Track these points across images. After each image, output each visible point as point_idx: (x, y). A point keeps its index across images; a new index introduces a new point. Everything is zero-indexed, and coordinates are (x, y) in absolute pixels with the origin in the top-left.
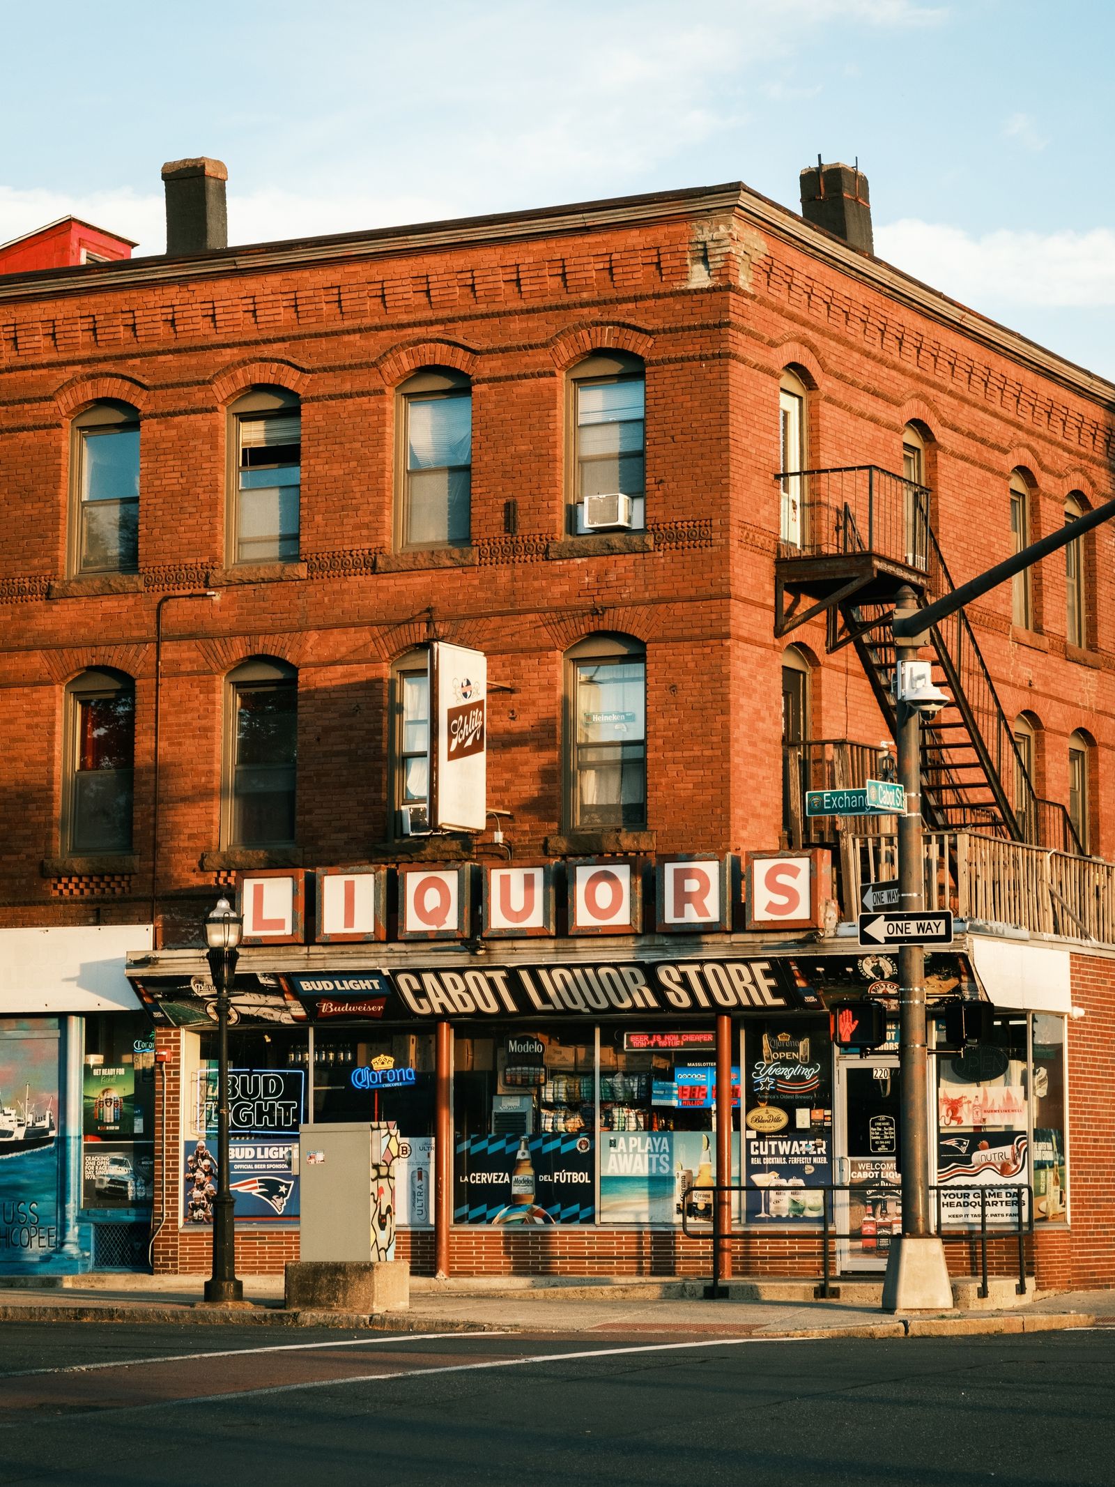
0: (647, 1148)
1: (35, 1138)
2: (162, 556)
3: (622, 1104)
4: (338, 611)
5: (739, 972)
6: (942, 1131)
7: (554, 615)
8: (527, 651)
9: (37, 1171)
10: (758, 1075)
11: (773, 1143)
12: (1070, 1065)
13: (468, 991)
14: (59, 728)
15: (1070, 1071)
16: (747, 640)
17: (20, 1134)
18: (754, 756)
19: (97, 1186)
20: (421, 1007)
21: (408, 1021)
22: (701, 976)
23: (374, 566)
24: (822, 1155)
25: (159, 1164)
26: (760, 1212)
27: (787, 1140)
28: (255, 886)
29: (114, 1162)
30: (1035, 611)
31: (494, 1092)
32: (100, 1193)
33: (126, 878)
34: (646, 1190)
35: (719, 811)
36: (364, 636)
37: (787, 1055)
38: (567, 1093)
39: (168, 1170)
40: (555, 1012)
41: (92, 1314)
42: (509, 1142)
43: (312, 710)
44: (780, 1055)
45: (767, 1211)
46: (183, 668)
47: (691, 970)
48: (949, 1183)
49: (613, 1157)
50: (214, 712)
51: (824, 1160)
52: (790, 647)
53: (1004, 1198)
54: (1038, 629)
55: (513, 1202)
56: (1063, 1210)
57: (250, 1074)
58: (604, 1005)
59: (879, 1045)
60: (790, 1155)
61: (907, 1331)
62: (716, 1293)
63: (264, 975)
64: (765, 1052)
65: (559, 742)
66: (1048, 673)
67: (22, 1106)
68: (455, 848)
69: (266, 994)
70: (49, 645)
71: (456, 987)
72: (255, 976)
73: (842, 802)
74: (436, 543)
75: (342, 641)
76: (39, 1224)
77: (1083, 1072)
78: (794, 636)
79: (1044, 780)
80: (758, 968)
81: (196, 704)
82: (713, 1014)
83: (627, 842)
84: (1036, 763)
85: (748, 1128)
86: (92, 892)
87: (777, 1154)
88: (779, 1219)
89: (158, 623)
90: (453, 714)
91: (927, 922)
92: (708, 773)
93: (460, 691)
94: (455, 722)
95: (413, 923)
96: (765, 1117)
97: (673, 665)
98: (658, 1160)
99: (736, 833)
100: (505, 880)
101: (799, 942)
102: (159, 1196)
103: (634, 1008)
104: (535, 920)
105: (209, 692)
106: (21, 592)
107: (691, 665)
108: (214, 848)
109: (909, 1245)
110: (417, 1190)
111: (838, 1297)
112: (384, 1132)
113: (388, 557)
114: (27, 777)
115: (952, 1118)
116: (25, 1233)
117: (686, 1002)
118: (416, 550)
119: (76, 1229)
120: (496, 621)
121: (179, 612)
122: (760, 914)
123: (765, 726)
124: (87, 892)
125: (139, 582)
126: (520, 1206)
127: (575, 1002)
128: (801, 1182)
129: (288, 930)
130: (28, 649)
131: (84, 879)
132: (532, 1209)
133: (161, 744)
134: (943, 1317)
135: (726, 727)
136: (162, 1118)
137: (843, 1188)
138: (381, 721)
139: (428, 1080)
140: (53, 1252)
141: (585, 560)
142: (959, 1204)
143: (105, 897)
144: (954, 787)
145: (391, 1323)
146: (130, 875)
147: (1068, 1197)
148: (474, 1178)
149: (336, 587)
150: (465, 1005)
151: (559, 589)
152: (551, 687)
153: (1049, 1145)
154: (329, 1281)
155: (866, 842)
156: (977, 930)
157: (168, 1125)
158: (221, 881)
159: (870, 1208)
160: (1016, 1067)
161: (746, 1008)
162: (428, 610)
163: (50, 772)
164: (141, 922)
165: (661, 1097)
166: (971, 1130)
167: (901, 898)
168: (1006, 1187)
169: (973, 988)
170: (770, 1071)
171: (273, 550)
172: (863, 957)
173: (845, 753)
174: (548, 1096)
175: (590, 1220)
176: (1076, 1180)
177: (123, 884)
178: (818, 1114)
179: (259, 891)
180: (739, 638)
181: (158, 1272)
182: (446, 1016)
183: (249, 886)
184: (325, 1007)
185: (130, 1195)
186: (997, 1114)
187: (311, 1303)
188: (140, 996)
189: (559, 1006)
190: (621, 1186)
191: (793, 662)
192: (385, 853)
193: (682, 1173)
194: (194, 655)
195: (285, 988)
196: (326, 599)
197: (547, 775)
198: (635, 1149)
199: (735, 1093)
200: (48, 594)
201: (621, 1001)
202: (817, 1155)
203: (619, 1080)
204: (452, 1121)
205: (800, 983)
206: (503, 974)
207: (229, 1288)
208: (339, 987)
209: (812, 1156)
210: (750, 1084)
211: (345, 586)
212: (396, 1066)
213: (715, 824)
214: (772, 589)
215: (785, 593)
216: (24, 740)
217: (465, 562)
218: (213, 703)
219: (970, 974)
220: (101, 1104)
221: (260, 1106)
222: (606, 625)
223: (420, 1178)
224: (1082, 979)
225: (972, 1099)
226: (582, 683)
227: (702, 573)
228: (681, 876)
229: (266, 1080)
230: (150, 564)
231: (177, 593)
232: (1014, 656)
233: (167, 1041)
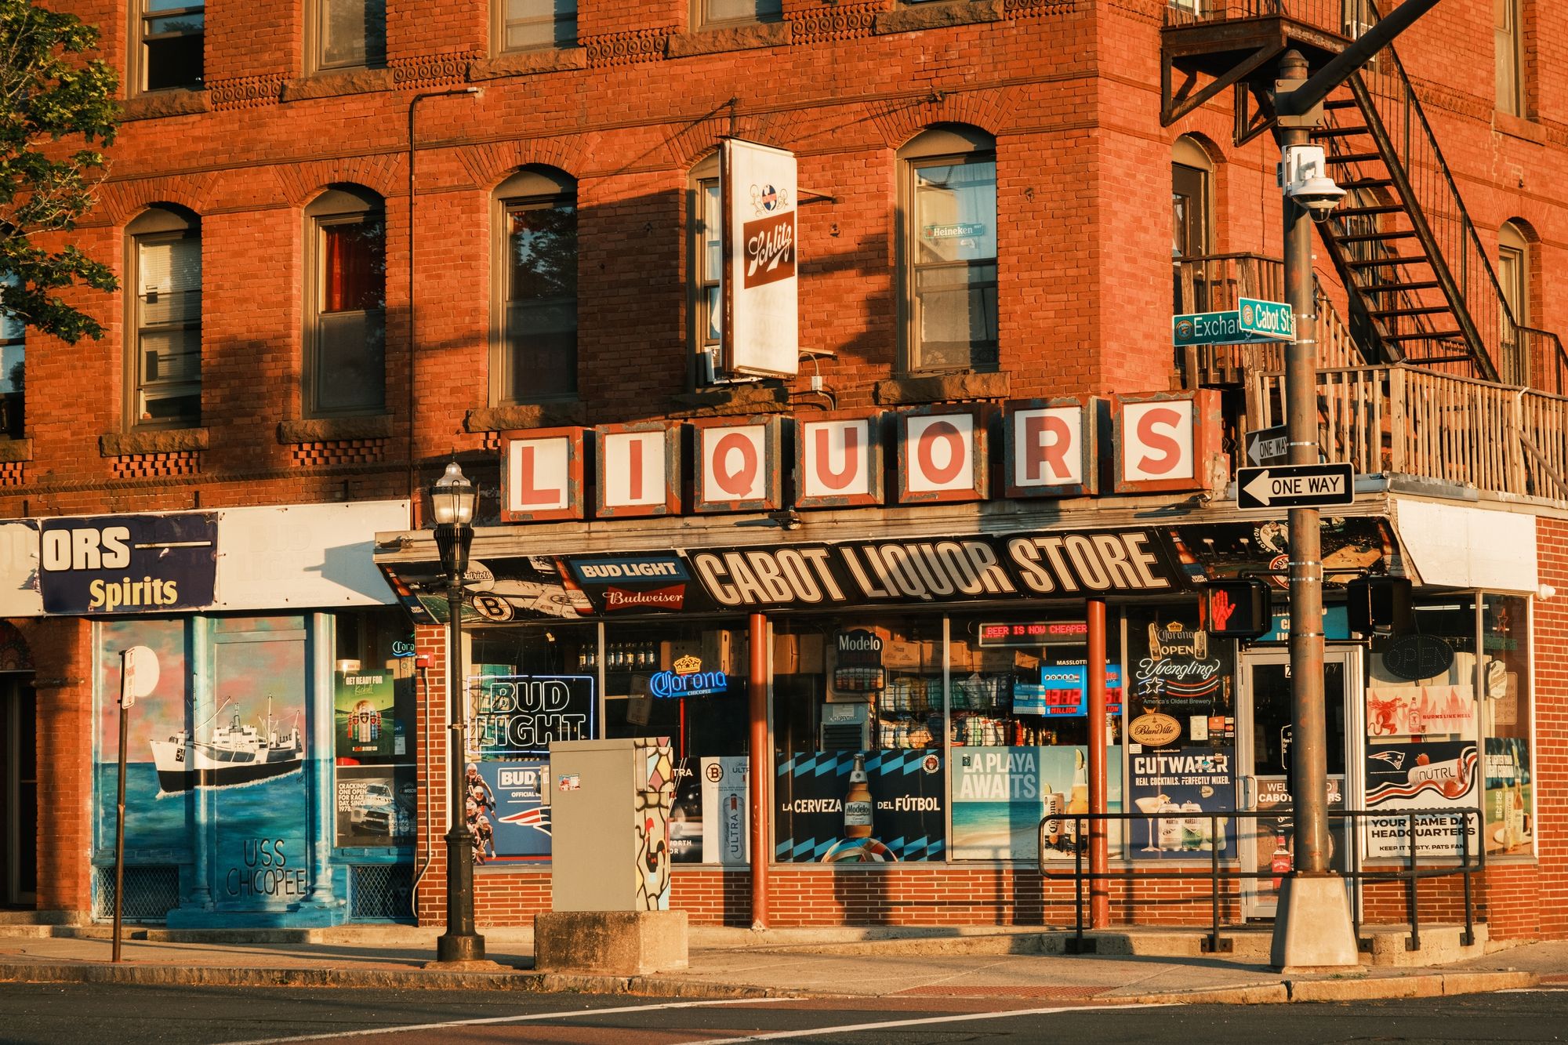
0: (1008, 767)
1: (280, 763)
2: (414, 45)
3: (979, 713)
4: (624, 107)
5: (1109, 546)
6: (1373, 742)
7: (883, 103)
8: (851, 151)
9: (284, 801)
10: (1143, 675)
11: (1162, 760)
12: (1537, 657)
13: (783, 575)
14: (298, 260)
15: (1537, 665)
16: (1121, 130)
17: (262, 757)
18: (1133, 276)
19: (353, 819)
20: (728, 595)
21: (714, 614)
22: (1063, 551)
23: (666, 51)
24: (1222, 774)
25: (422, 792)
26: (1147, 845)
27: (1179, 755)
28: (524, 449)
29: (373, 790)
30: (1528, 93)
31: (822, 699)
32: (357, 829)
33: (379, 442)
34: (1007, 819)
35: (1086, 345)
36: (656, 136)
37: (1179, 649)
38: (912, 700)
39: (433, 799)
40: (889, 600)
41: (301, 977)
42: (841, 761)
43: (595, 230)
44: (1171, 650)
45: (1156, 845)
46: (441, 183)
47: (1051, 545)
48: (1380, 807)
49: (967, 778)
50: (478, 235)
51: (1225, 780)
52: (1184, 138)
53: (1449, 826)
54: (1533, 117)
55: (845, 834)
56: (1528, 839)
57: (529, 681)
58: (948, 590)
59: (1261, 634)
60: (1183, 774)
61: (1290, 995)
62: (1080, 946)
63: (538, 559)
64: (1151, 647)
65: (891, 263)
66: (1546, 171)
67: (264, 723)
68: (767, 398)
69: (542, 583)
70: (285, 159)
71: (768, 571)
72: (526, 559)
73: (1217, 328)
74: (742, 19)
75: (629, 145)
76: (285, 866)
77: (1556, 667)
78: (1188, 123)
79: (1540, 304)
80: (1132, 540)
81: (457, 226)
82: (1082, 600)
83: (976, 386)
84: (1531, 283)
85: (1131, 741)
86: (339, 461)
87: (1168, 773)
88: (1170, 854)
89: (411, 127)
90: (751, 229)
91: (1321, 477)
92: (1073, 297)
93: (760, 202)
94: (754, 239)
95: (712, 492)
96: (1153, 727)
97: (1029, 163)
98: (1021, 781)
99: (1109, 371)
100: (822, 436)
101: (1179, 506)
102: (423, 831)
103: (985, 594)
104: (859, 486)
105: (472, 212)
106: (250, 95)
107: (1051, 162)
108: (481, 404)
109: (1302, 887)
110: (731, 821)
111: (1230, 950)
112: (651, 750)
113: (682, 38)
114: (260, 321)
115: (1383, 726)
116: (270, 877)
117: (1048, 586)
118: (718, 27)
119: (330, 872)
120: (814, 113)
121: (435, 114)
122: (1132, 472)
123: (1148, 237)
124: (333, 460)
125: (387, 77)
126: (855, 839)
127: (912, 587)
128: (1197, 808)
129: (563, 504)
130: (259, 164)
131: (329, 445)
132: (870, 843)
133: (416, 277)
134: (1338, 977)
135: (1094, 239)
136: (425, 737)
137: (1250, 815)
138: (676, 242)
139: (740, 688)
140: (303, 900)
141: (920, 34)
142: (1392, 833)
143: (354, 466)
144: (1413, 313)
145: (654, 986)
146: (383, 439)
147: (1535, 823)
148: (799, 806)
149: (621, 76)
150: (781, 592)
151: (889, 72)
152: (881, 194)
153: (1508, 759)
154: (586, 935)
155: (1277, 381)
156: (1400, 488)
157: (432, 744)
158: (490, 445)
159: (1282, 838)
160: (1465, 662)
161: (1121, 591)
162: (731, 103)
163: (287, 315)
164: (396, 496)
165: (1025, 703)
166: (1408, 741)
167: (1289, 448)
168: (1451, 811)
169: (1397, 561)
170: (1158, 669)
171: (546, 34)
172: (1260, 525)
173: (1250, 269)
174: (888, 703)
175: (940, 856)
176: (1546, 801)
177: (375, 450)
178: (1218, 722)
179: (528, 455)
180: (1111, 127)
181: (424, 924)
182: (758, 606)
183: (516, 450)
184: (614, 598)
185: (392, 830)
186: (1439, 720)
187: (565, 962)
188: (394, 587)
189: (895, 593)
190: (976, 813)
191: (1189, 157)
192: (682, 406)
193: (1051, 798)
194: (454, 166)
195: (565, 575)
196: (610, 92)
197: (875, 305)
198: (994, 768)
199: (1115, 696)
200: (281, 96)
201: (969, 584)
202: (1217, 774)
203: (973, 683)
204: (771, 737)
205: (1185, 559)
206: (823, 552)
207: (467, 944)
208: (628, 573)
209: (1211, 775)
210: (1134, 686)
211: (632, 75)
212: (704, 669)
213: (1081, 361)
214: (1157, 65)
215: (1174, 70)
216: (255, 276)
217: (775, 41)
218: (478, 225)
219: (1394, 544)
220: (355, 720)
221: (541, 720)
222: (947, 115)
223: (734, 806)
224: (1555, 549)
225: (1408, 701)
226: (920, 189)
227: (1063, 46)
228: (1035, 427)
229: (548, 688)
230: (401, 55)
231: (433, 90)
232: (1498, 150)
233: (430, 642)
